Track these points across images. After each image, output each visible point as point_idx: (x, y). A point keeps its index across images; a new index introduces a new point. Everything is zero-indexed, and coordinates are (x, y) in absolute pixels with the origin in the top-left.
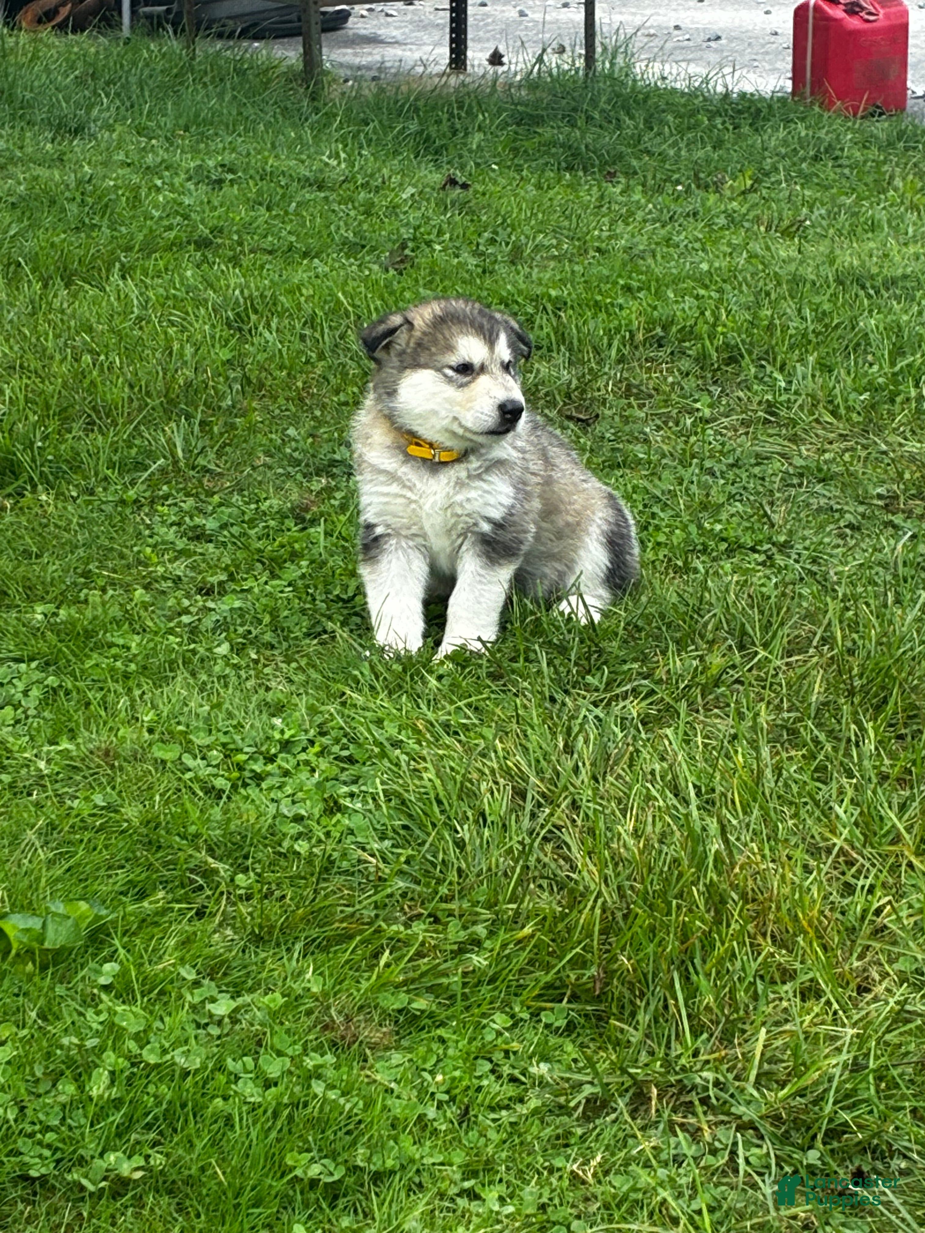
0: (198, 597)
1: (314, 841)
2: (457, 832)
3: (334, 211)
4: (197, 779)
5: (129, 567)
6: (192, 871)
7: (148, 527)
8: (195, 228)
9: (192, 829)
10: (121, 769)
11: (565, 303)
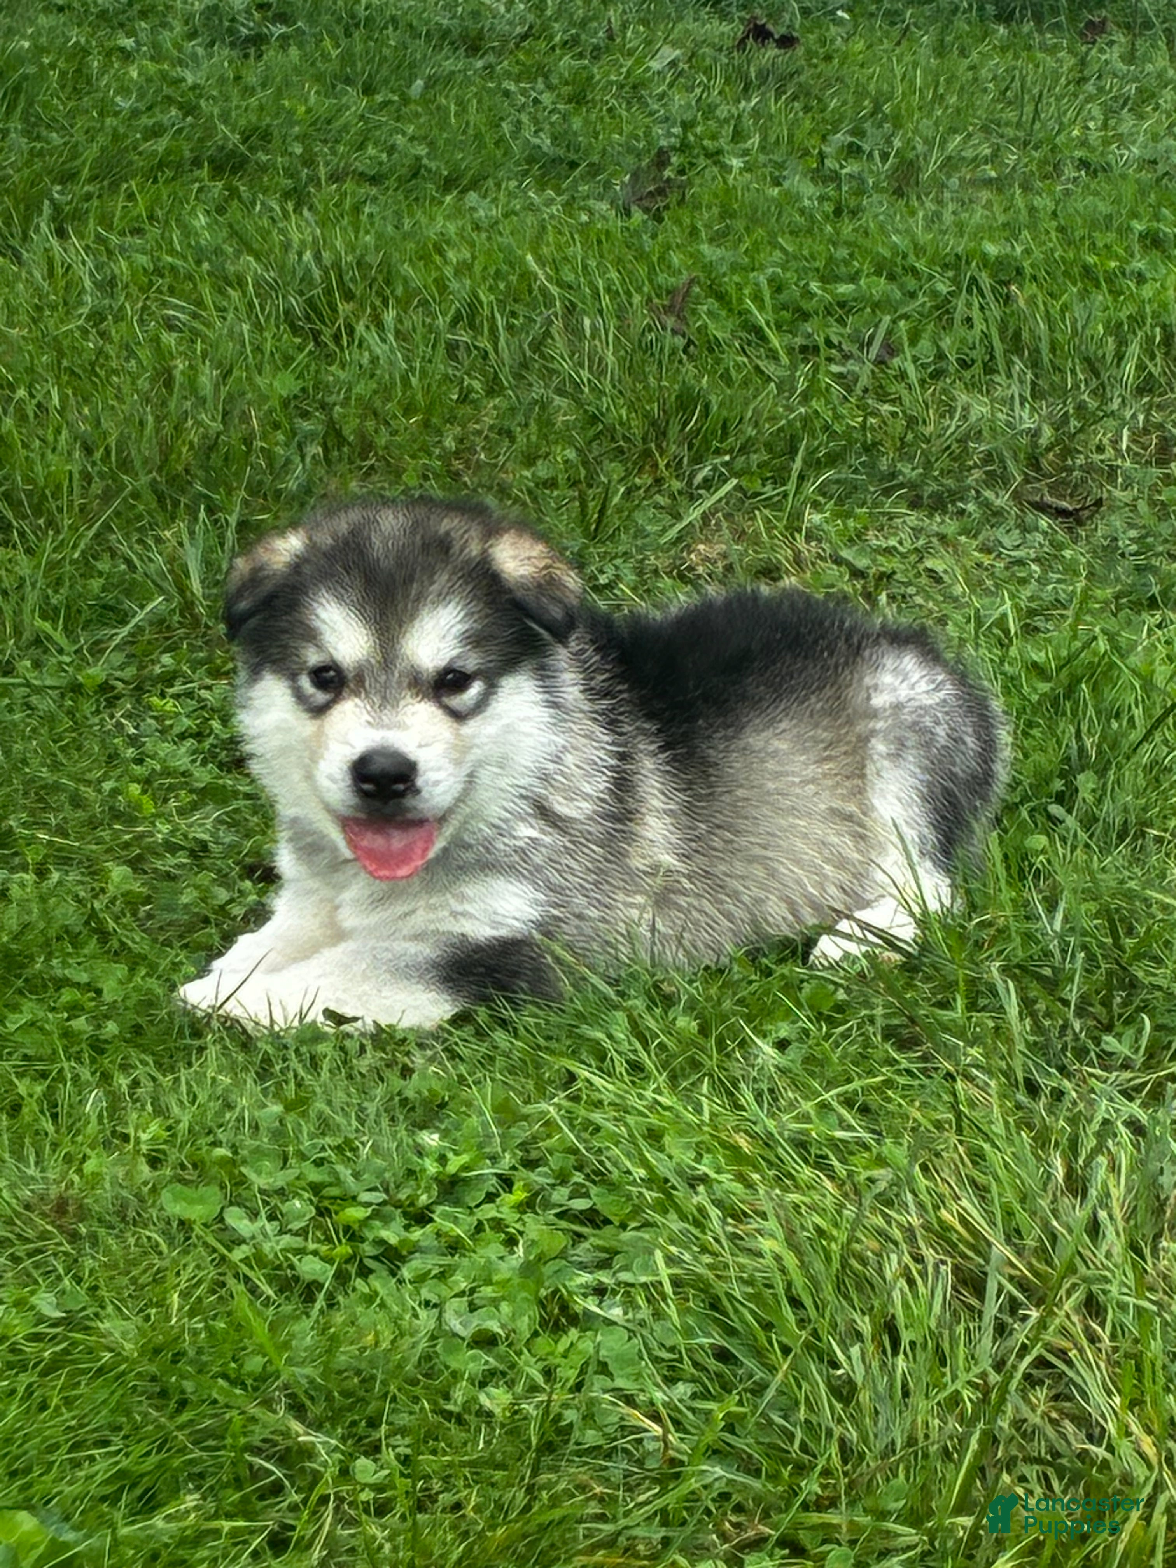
0: (248, 884)
1: (519, 1388)
2: (835, 1365)
3: (507, 94)
4: (258, 1259)
5: (93, 824)
6: (257, 1451)
7: (133, 741)
8: (210, 131)
9: (255, 1364)
10: (94, 1239)
11: (1019, 271)
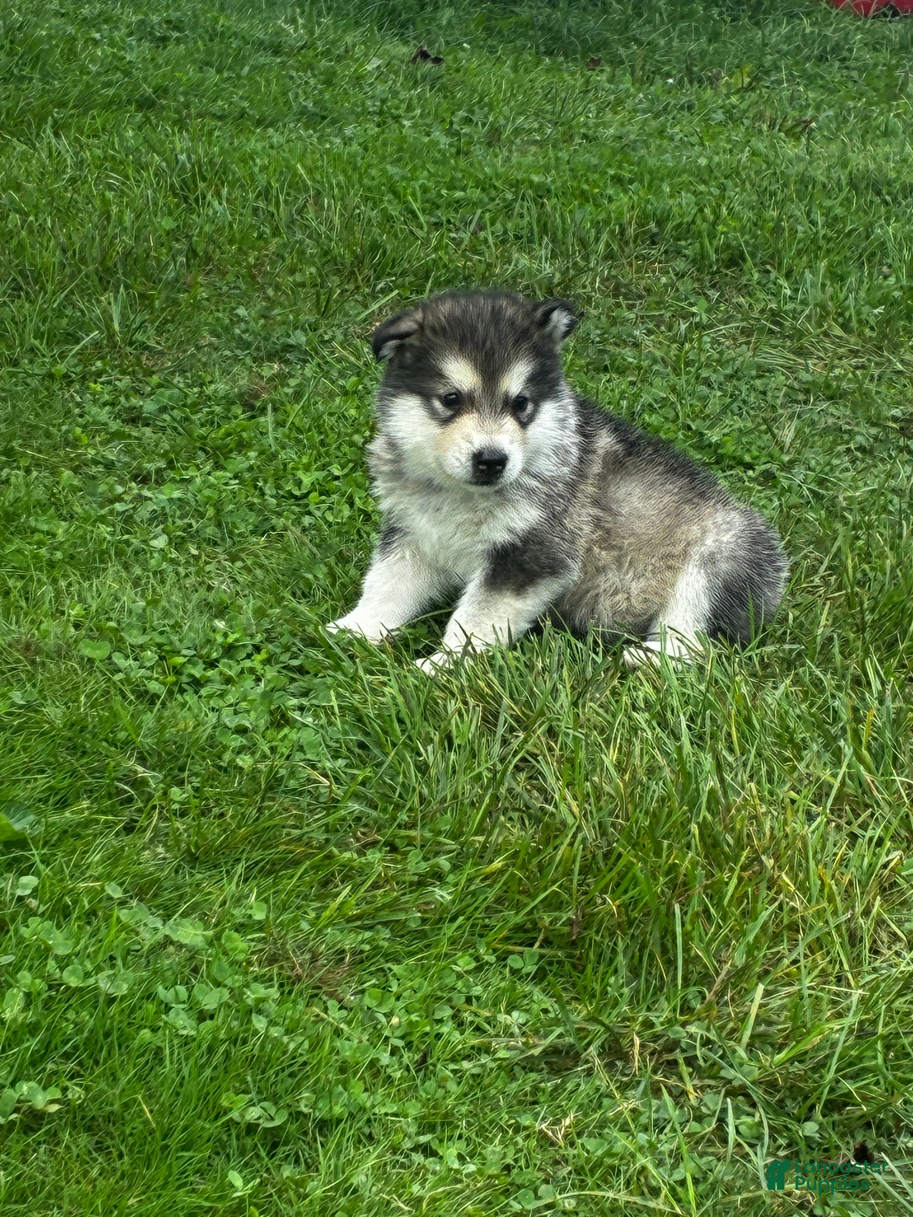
0: (133, 484)
1: (257, 756)
2: (419, 754)
3: (291, 78)
4: (127, 680)
5: (55, 448)
6: (120, 780)
7: (78, 405)
8: (137, 86)
9: (122, 735)
10: (43, 664)
11: (549, 191)
